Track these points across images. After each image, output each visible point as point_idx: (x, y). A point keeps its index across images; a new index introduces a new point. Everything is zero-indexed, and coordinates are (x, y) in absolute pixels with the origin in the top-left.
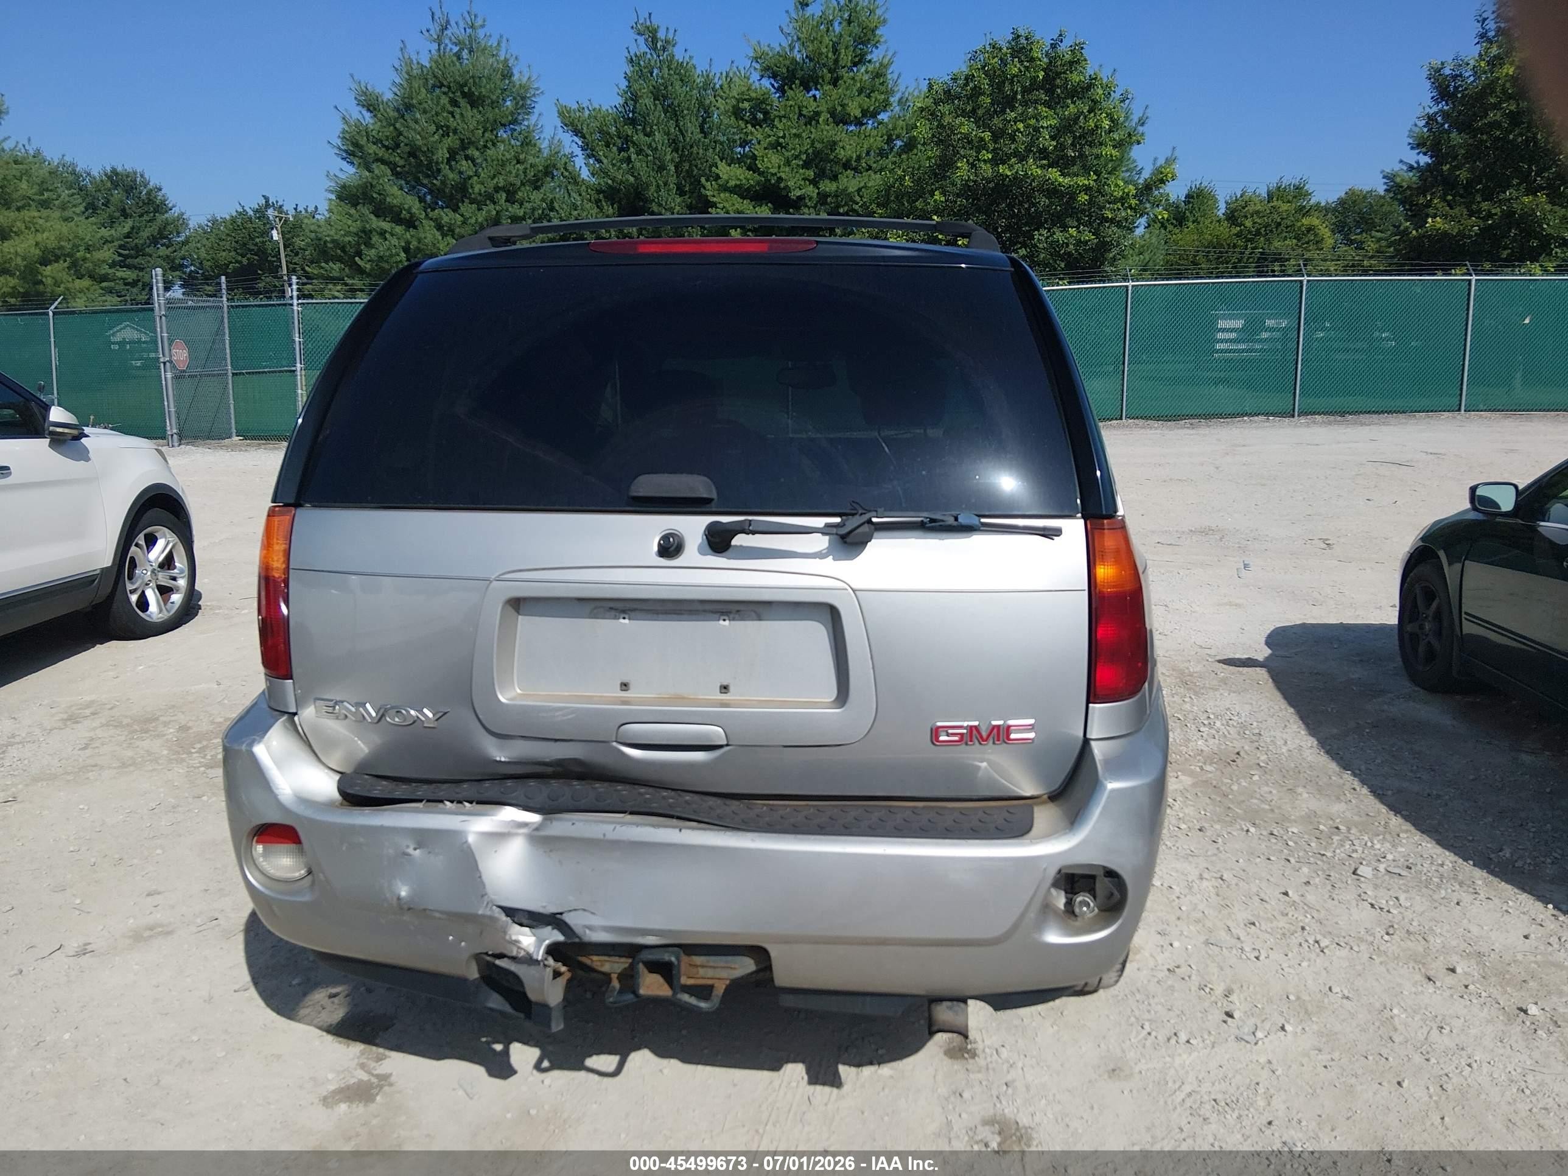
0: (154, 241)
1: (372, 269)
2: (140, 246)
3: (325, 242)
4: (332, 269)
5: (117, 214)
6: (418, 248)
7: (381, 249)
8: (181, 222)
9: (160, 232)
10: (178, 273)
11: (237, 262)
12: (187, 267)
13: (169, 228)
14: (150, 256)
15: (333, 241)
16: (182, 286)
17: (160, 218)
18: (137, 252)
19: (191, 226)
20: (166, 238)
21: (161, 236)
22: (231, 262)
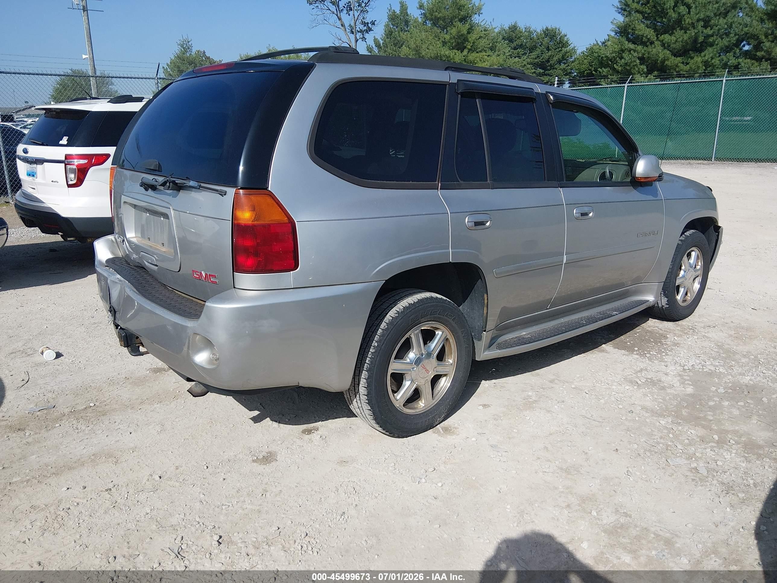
0: (559, 62)
1: (622, 70)
2: (552, 64)
3: (602, 58)
4: (603, 71)
5: (545, 50)
6: (648, 57)
7: (627, 59)
8: (573, 51)
9: (563, 57)
10: (568, 77)
11: (589, 70)
12: (573, 73)
13: (567, 55)
14: (556, 69)
15: (606, 57)
16: (569, 83)
17: (564, 50)
18: (551, 67)
19: (578, 53)
20: (566, 60)
21: (563, 59)
22: (586, 70)
